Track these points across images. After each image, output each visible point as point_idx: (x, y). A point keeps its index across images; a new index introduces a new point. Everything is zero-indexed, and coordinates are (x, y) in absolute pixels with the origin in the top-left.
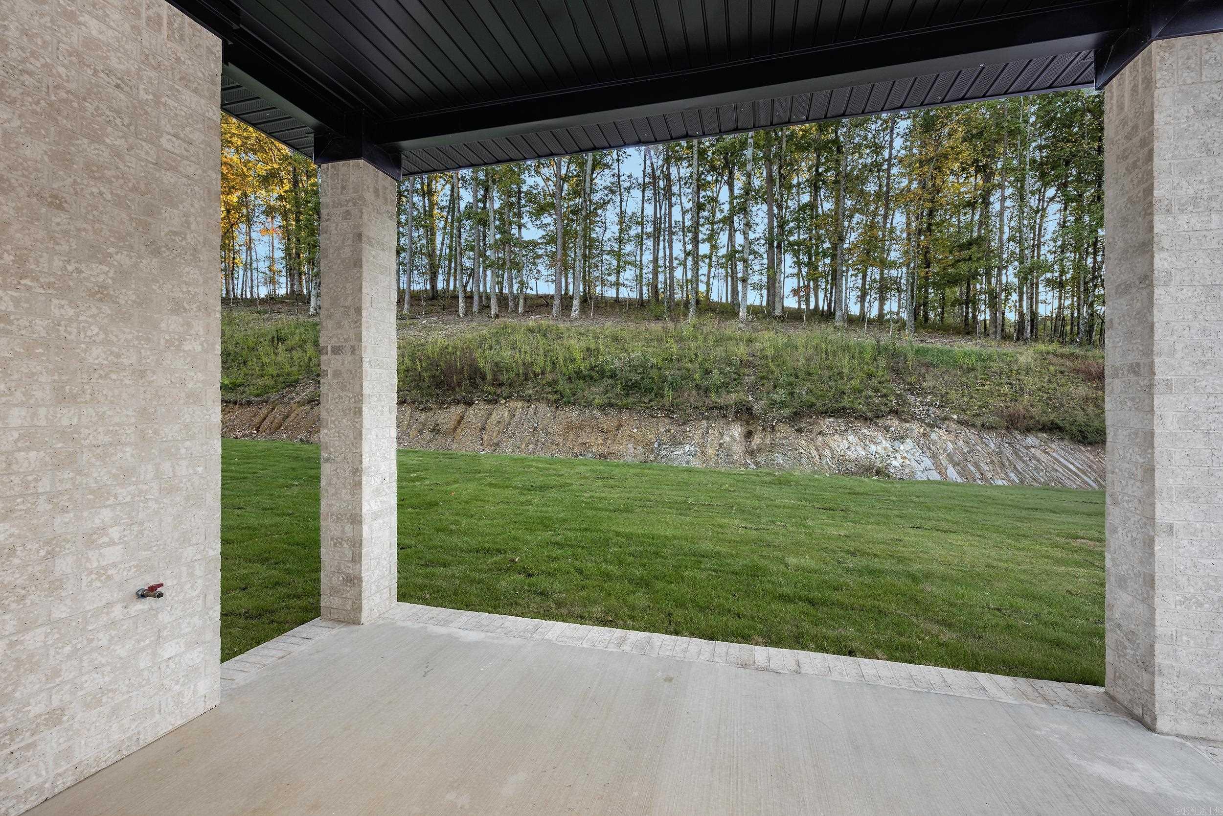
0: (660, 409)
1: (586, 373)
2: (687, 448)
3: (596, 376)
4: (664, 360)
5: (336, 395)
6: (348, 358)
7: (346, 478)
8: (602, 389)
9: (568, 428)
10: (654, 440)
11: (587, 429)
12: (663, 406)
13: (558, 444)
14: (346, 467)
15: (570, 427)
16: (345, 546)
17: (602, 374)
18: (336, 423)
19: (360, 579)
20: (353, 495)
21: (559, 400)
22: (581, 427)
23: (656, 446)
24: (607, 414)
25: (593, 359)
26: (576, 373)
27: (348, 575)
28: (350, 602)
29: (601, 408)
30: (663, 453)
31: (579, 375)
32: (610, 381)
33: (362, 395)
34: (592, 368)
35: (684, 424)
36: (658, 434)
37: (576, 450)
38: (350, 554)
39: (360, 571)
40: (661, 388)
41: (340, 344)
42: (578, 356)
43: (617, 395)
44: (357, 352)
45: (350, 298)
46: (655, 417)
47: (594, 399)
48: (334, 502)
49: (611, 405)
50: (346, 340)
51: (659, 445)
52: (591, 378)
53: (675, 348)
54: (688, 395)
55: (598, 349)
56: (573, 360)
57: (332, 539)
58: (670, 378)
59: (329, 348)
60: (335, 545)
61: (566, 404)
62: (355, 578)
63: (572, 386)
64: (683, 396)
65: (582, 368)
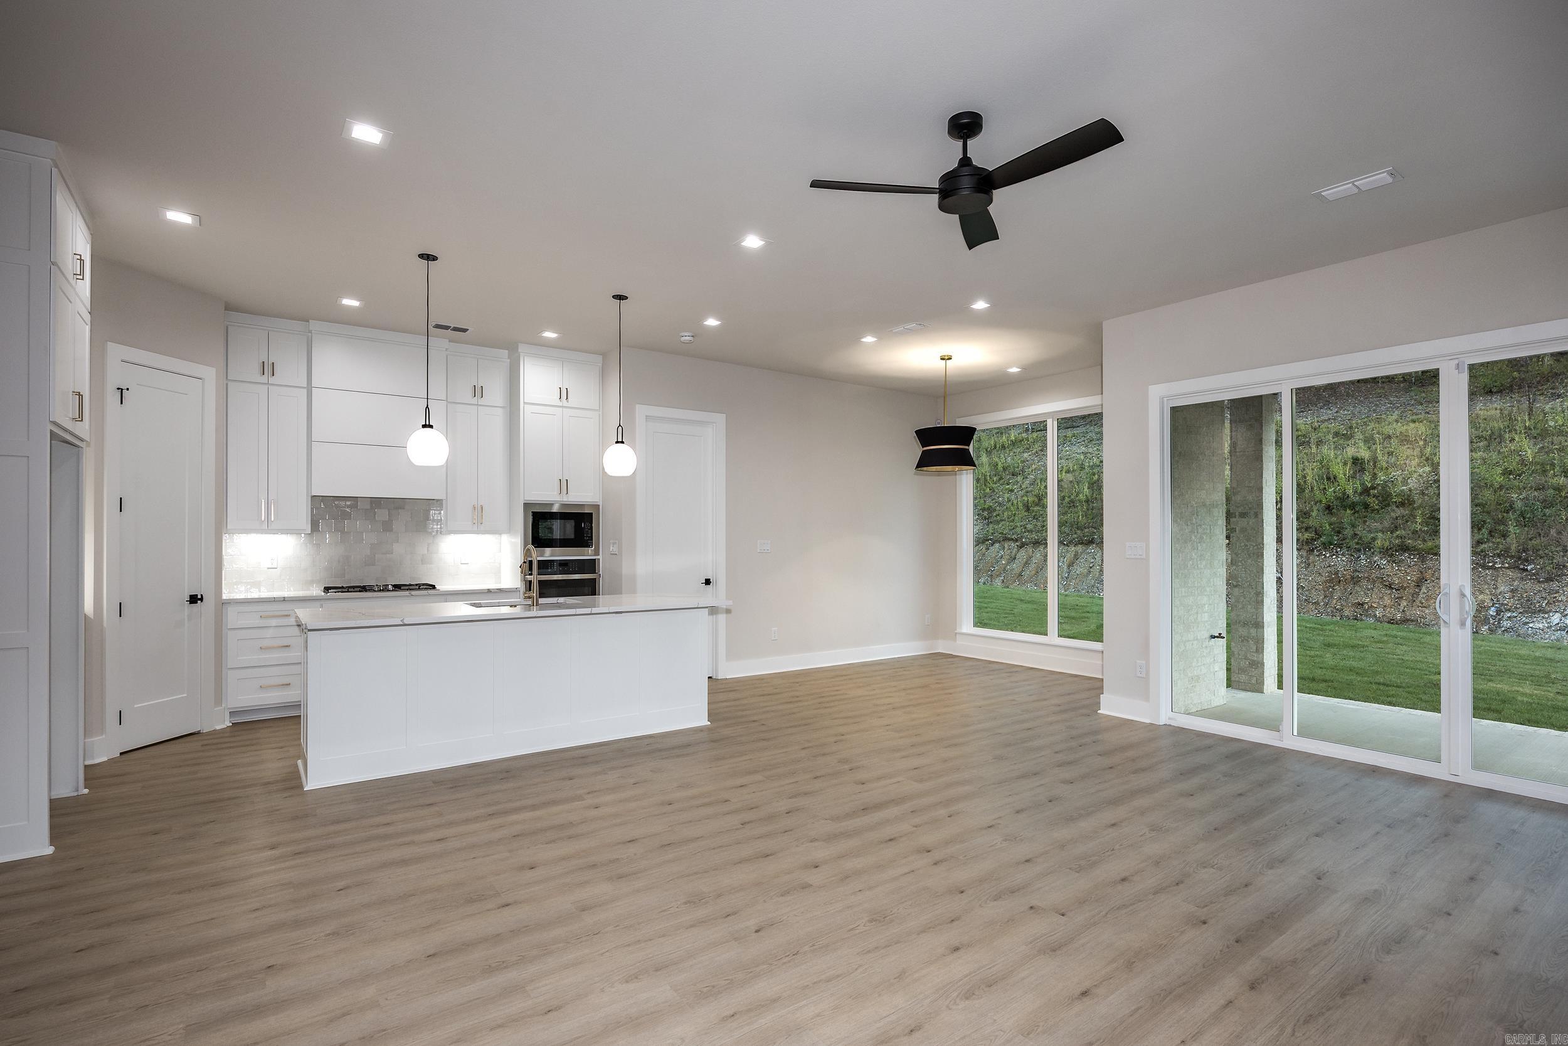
0: (1499, 556)
1: (1357, 499)
2: (1556, 618)
3: (1374, 503)
4: (1507, 473)
5: (1243, 544)
6: (1252, 521)
7: (1251, 599)
8: (1386, 524)
9: (1331, 581)
10: (1488, 603)
11: (1364, 583)
12: (1507, 550)
13: (1317, 603)
14: (1251, 590)
15: (1334, 580)
16: (1251, 642)
17: (1385, 499)
18: (1243, 562)
19: (1263, 664)
20: (1257, 609)
21: (1313, 540)
22: (1356, 581)
23: (1492, 612)
24: (1399, 563)
25: (1367, 477)
26: (1337, 498)
27: (1254, 661)
28: (1255, 678)
29: (1386, 552)
30: (1506, 624)
31: (1343, 500)
32: (1400, 511)
33: (1263, 544)
34: (1366, 491)
35: (1549, 580)
36: (1496, 595)
37: (1346, 613)
38: (1255, 648)
39: (1263, 659)
40: (1502, 522)
41: (1246, 511)
42: (1340, 471)
43: (1415, 532)
44: (1259, 516)
45: (1253, 482)
46: (1489, 568)
47: (1374, 539)
48: (1241, 613)
49: (1404, 548)
50: (1250, 509)
51: (1498, 612)
52: (1366, 506)
53: (1529, 451)
54: (1559, 533)
55: (1375, 460)
56: (1331, 479)
57: (1240, 637)
58: (1519, 505)
59: (1237, 514)
60: (1242, 641)
61: (1325, 546)
62: (1258, 663)
63: (1334, 519)
64: (1547, 535)
65: (1350, 492)
